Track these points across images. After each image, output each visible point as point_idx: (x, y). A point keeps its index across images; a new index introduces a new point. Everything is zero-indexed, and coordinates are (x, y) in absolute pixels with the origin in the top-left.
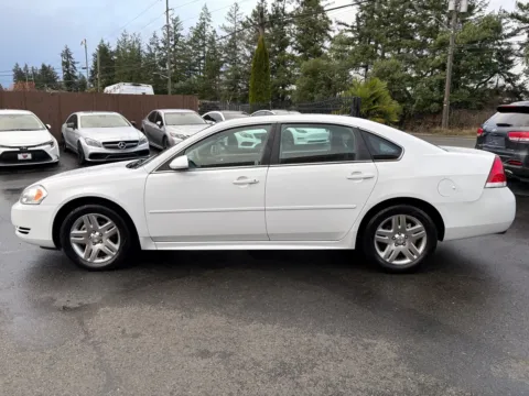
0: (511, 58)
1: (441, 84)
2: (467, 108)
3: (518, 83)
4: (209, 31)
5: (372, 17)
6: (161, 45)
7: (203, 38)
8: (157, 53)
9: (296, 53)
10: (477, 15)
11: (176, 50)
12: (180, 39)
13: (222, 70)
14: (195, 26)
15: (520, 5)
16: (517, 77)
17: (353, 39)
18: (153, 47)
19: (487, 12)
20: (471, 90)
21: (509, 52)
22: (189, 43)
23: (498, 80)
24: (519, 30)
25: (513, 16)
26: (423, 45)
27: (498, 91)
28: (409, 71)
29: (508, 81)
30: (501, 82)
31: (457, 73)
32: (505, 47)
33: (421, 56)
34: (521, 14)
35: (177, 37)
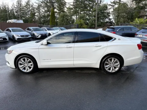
0: (110, 14)
1: (95, 20)
2: (101, 26)
3: (111, 20)
4: (31, 3)
5: (77, 3)
6: (16, 7)
7: (29, 5)
8: (14, 9)
9: (57, 11)
10: (102, 3)
11: (21, 8)
12: (22, 5)
13: (36, 15)
14: (26, 2)
15: (111, 2)
16: (111, 19)
17: (73, 8)
18: (13, 7)
19: (104, 3)
20: (101, 22)
21: (109, 13)
22: (25, 6)
23: (107, 20)
24: (111, 8)
25: (110, 5)
26: (90, 11)
27: (107, 22)
28: (87, 17)
29: (109, 20)
30: (108, 20)
31: (98, 18)
32: (108, 12)
33: (90, 14)
34: (111, 4)
35: (21, 4)
